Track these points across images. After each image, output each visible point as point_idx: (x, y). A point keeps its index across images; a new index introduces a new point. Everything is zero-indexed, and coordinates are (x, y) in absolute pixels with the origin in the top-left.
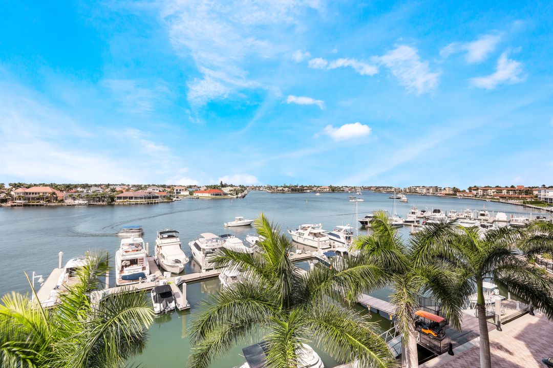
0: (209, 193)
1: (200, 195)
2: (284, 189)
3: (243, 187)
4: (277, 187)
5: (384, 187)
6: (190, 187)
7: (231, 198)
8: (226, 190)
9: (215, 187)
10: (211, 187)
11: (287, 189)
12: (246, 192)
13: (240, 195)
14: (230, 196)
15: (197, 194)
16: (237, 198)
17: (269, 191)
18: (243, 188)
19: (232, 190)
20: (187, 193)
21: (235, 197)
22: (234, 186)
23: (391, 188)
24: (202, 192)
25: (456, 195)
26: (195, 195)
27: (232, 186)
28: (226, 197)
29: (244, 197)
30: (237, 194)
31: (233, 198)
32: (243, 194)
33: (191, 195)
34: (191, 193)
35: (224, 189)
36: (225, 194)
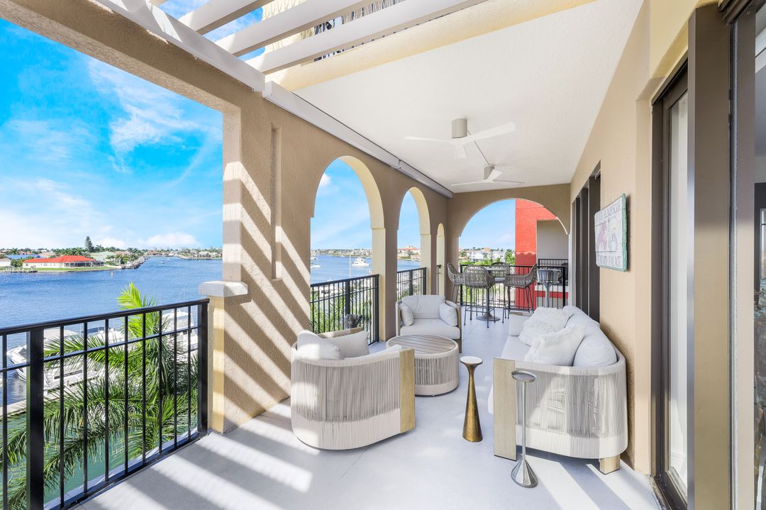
0: (61, 261)
1: (38, 266)
2: (210, 254)
3: (136, 251)
4: (199, 251)
5: (342, 251)
6: (15, 252)
7: (111, 270)
8: (98, 257)
9: (74, 252)
10: (66, 252)
11: (214, 254)
12: (141, 259)
13: (129, 264)
14: (109, 266)
15: (30, 265)
16: (124, 268)
17: (184, 257)
18: (135, 253)
19: (113, 257)
20: (8, 263)
21: (120, 267)
22: (118, 250)
23: (350, 251)
24: (45, 261)
25: (409, 257)
26: (27, 266)
27: (112, 249)
28: (99, 268)
29: (137, 267)
30: (122, 263)
31: (116, 269)
32: (136, 262)
33: (16, 266)
34: (15, 264)
35: (94, 255)
36: (99, 264)
